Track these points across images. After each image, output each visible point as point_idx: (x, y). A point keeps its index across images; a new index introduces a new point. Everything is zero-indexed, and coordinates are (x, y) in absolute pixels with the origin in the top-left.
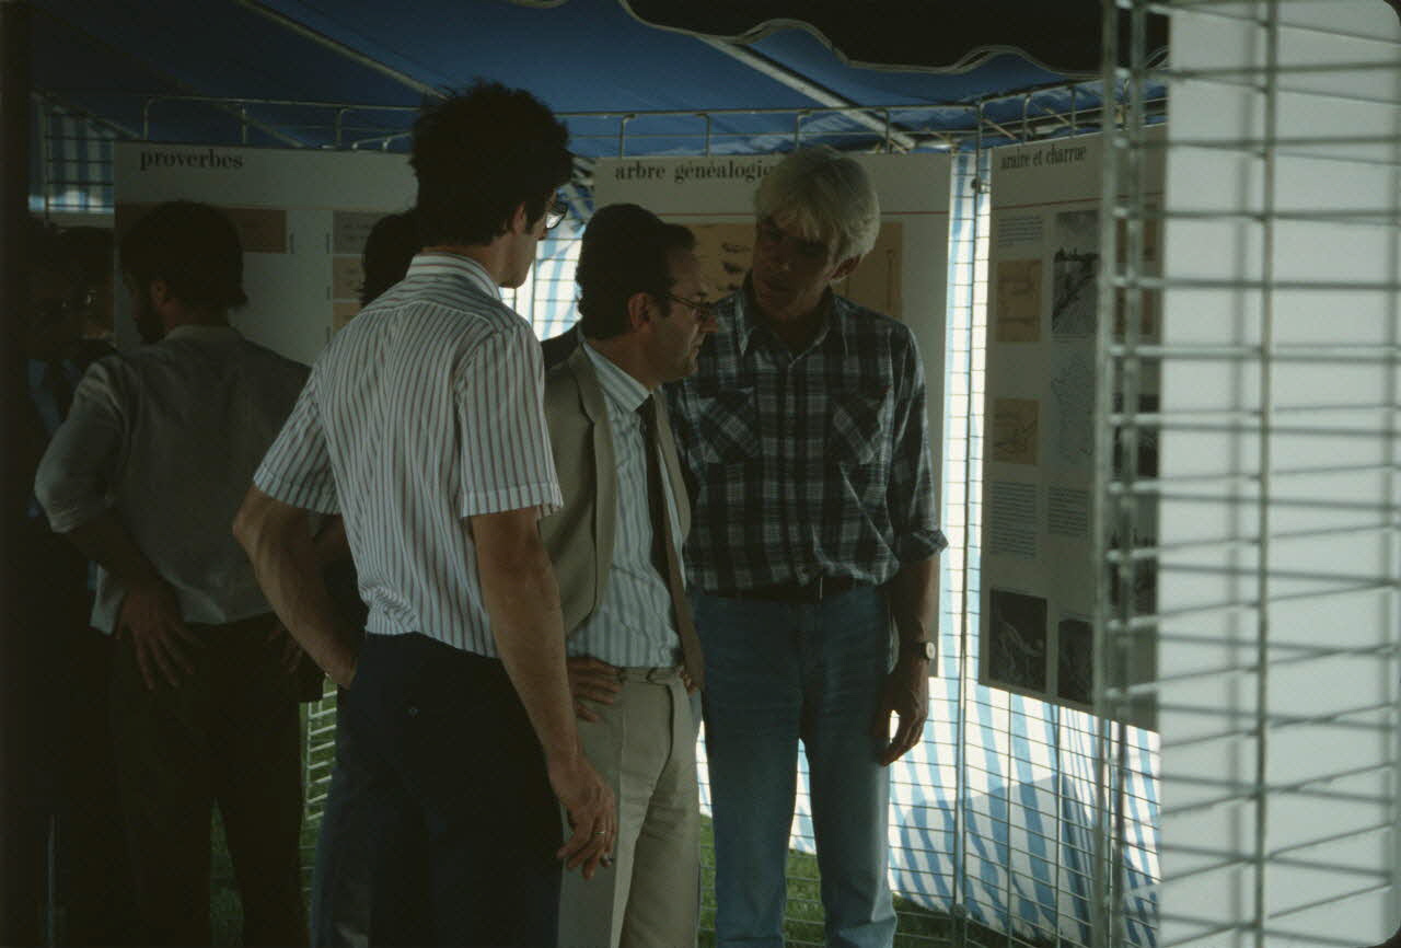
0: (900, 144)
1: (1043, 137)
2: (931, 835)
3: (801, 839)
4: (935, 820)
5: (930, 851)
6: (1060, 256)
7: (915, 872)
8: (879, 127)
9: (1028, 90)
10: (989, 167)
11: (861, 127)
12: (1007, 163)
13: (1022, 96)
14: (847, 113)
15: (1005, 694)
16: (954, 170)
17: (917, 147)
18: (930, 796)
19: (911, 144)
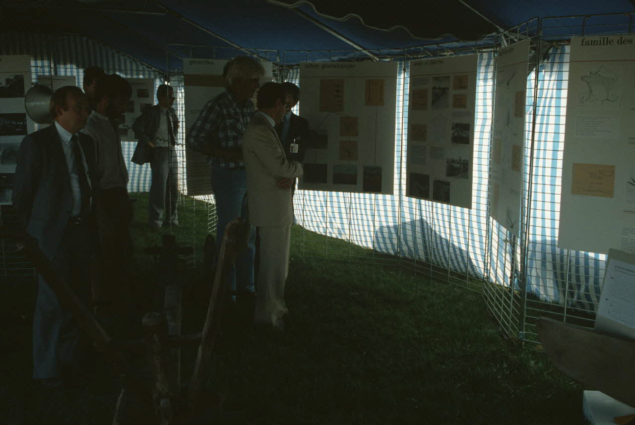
0: (375, 59)
1: (420, 58)
2: (385, 234)
3: (338, 235)
4: (386, 230)
5: (383, 238)
6: (434, 88)
7: (378, 243)
8: (370, 55)
9: (423, 46)
10: (409, 65)
11: (367, 55)
12: (416, 64)
13: (420, 47)
14: (363, 51)
15: (415, 199)
16: (398, 66)
17: (380, 60)
18: (384, 224)
19: (378, 59)
